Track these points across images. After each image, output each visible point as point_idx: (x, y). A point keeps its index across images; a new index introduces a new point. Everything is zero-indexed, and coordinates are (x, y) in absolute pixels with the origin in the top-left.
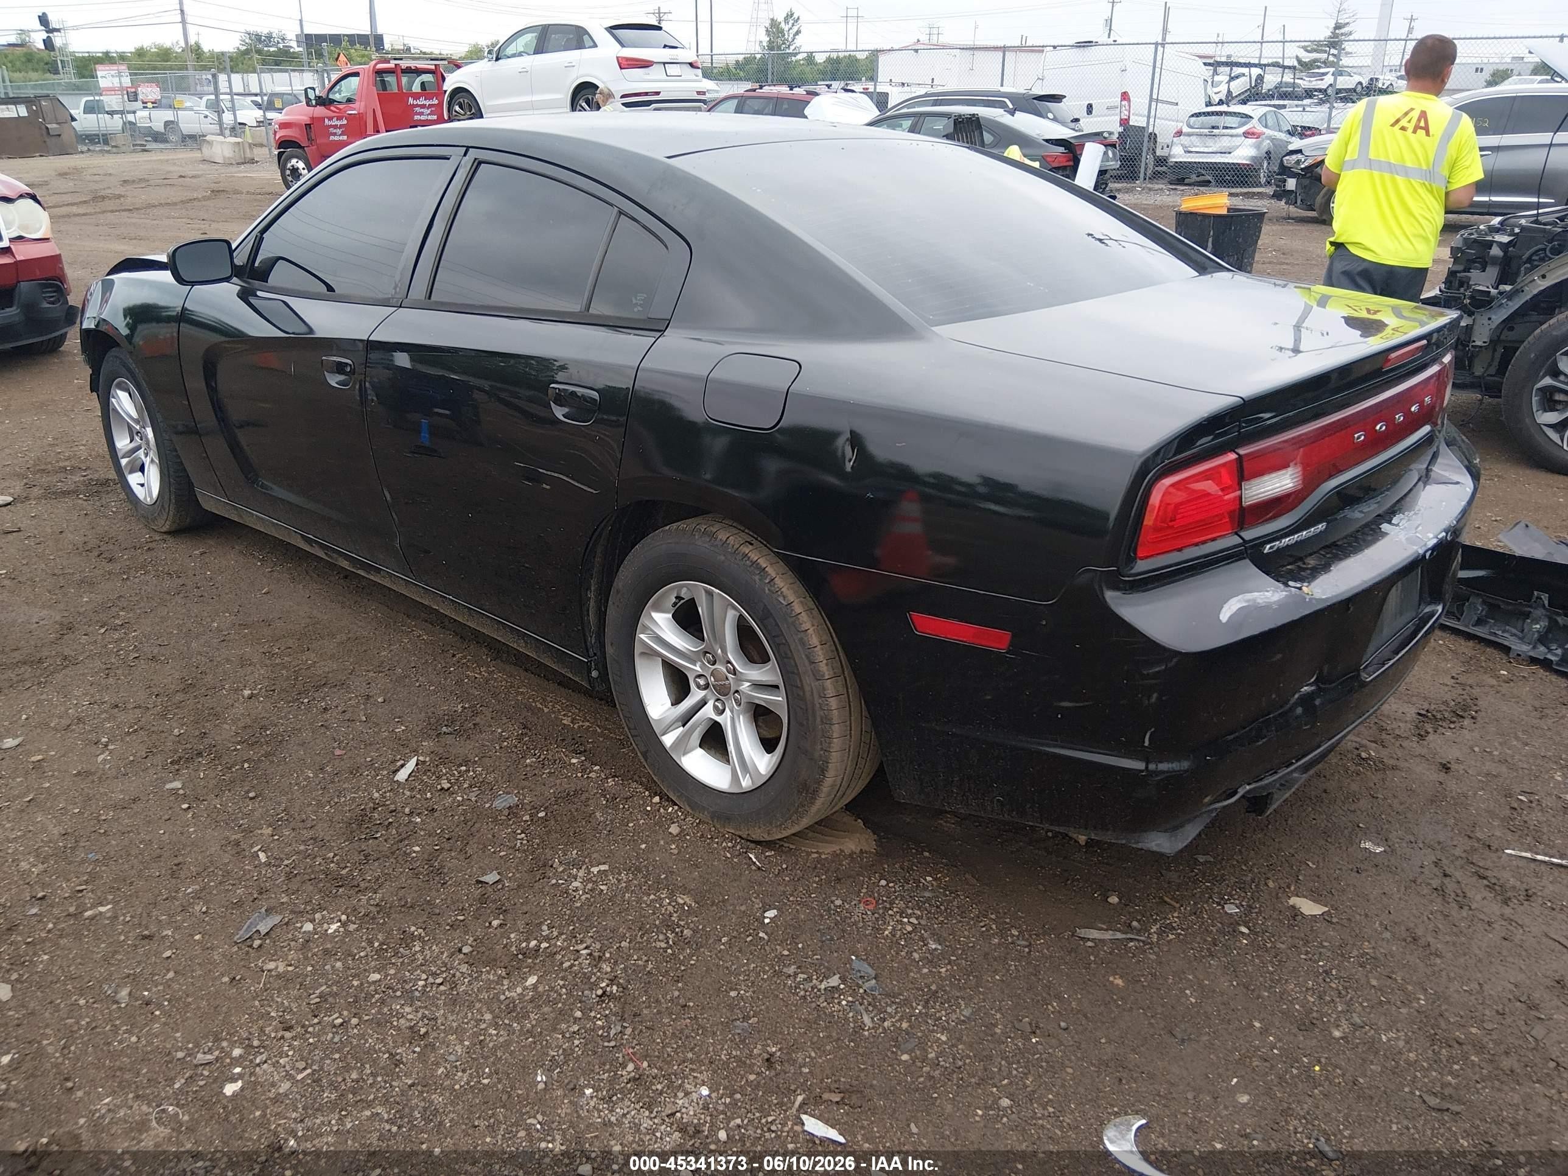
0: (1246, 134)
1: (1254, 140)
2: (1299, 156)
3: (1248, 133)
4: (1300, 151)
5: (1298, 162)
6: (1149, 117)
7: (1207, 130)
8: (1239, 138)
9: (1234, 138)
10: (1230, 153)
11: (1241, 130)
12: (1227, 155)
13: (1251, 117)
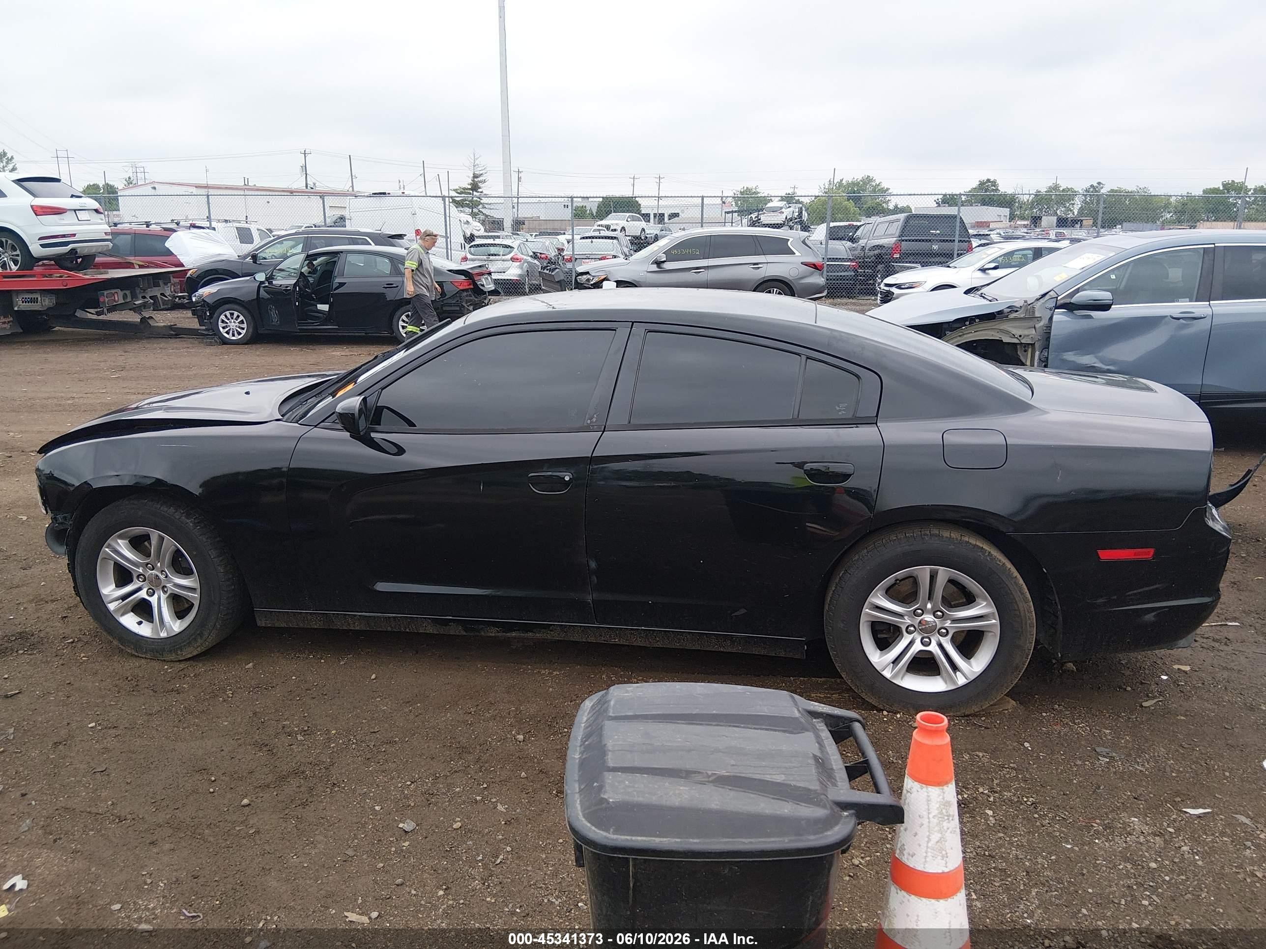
0: (513, 259)
1: (518, 263)
2: (589, 276)
3: (514, 259)
4: (587, 273)
5: (588, 280)
6: (447, 248)
7: (485, 257)
8: (508, 263)
9: (505, 262)
10: (504, 272)
11: (509, 257)
12: (503, 274)
13: (511, 247)
